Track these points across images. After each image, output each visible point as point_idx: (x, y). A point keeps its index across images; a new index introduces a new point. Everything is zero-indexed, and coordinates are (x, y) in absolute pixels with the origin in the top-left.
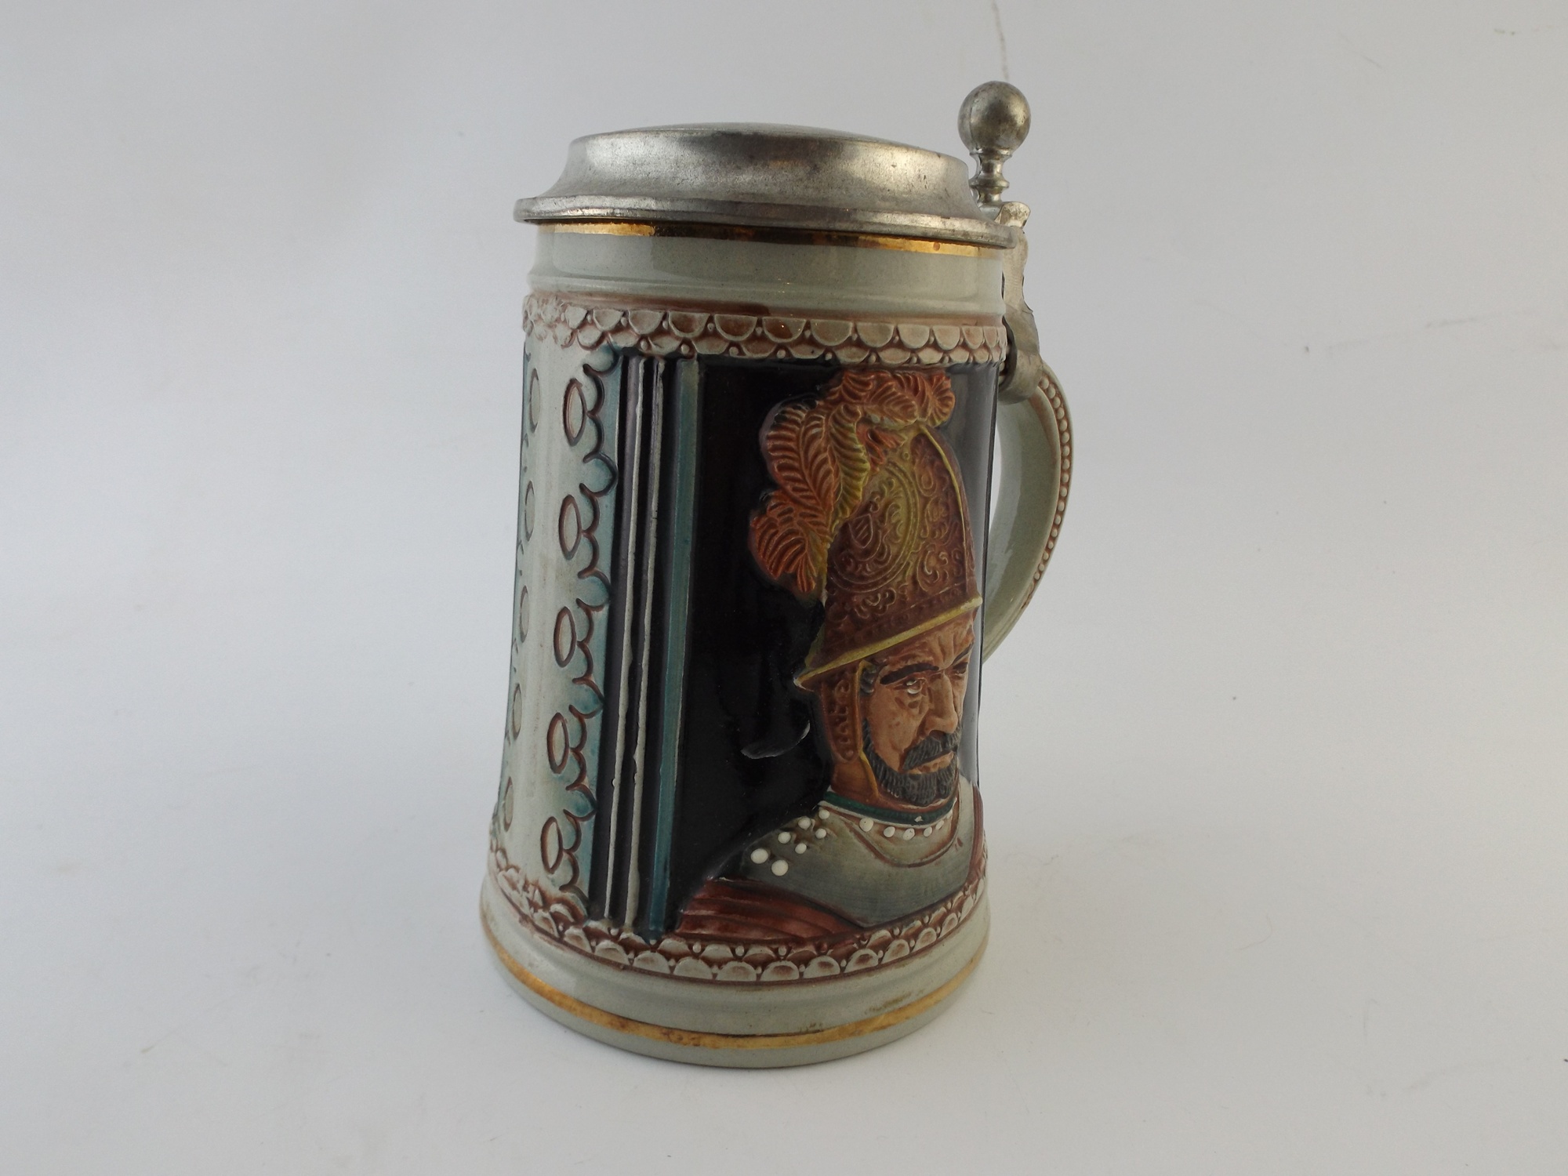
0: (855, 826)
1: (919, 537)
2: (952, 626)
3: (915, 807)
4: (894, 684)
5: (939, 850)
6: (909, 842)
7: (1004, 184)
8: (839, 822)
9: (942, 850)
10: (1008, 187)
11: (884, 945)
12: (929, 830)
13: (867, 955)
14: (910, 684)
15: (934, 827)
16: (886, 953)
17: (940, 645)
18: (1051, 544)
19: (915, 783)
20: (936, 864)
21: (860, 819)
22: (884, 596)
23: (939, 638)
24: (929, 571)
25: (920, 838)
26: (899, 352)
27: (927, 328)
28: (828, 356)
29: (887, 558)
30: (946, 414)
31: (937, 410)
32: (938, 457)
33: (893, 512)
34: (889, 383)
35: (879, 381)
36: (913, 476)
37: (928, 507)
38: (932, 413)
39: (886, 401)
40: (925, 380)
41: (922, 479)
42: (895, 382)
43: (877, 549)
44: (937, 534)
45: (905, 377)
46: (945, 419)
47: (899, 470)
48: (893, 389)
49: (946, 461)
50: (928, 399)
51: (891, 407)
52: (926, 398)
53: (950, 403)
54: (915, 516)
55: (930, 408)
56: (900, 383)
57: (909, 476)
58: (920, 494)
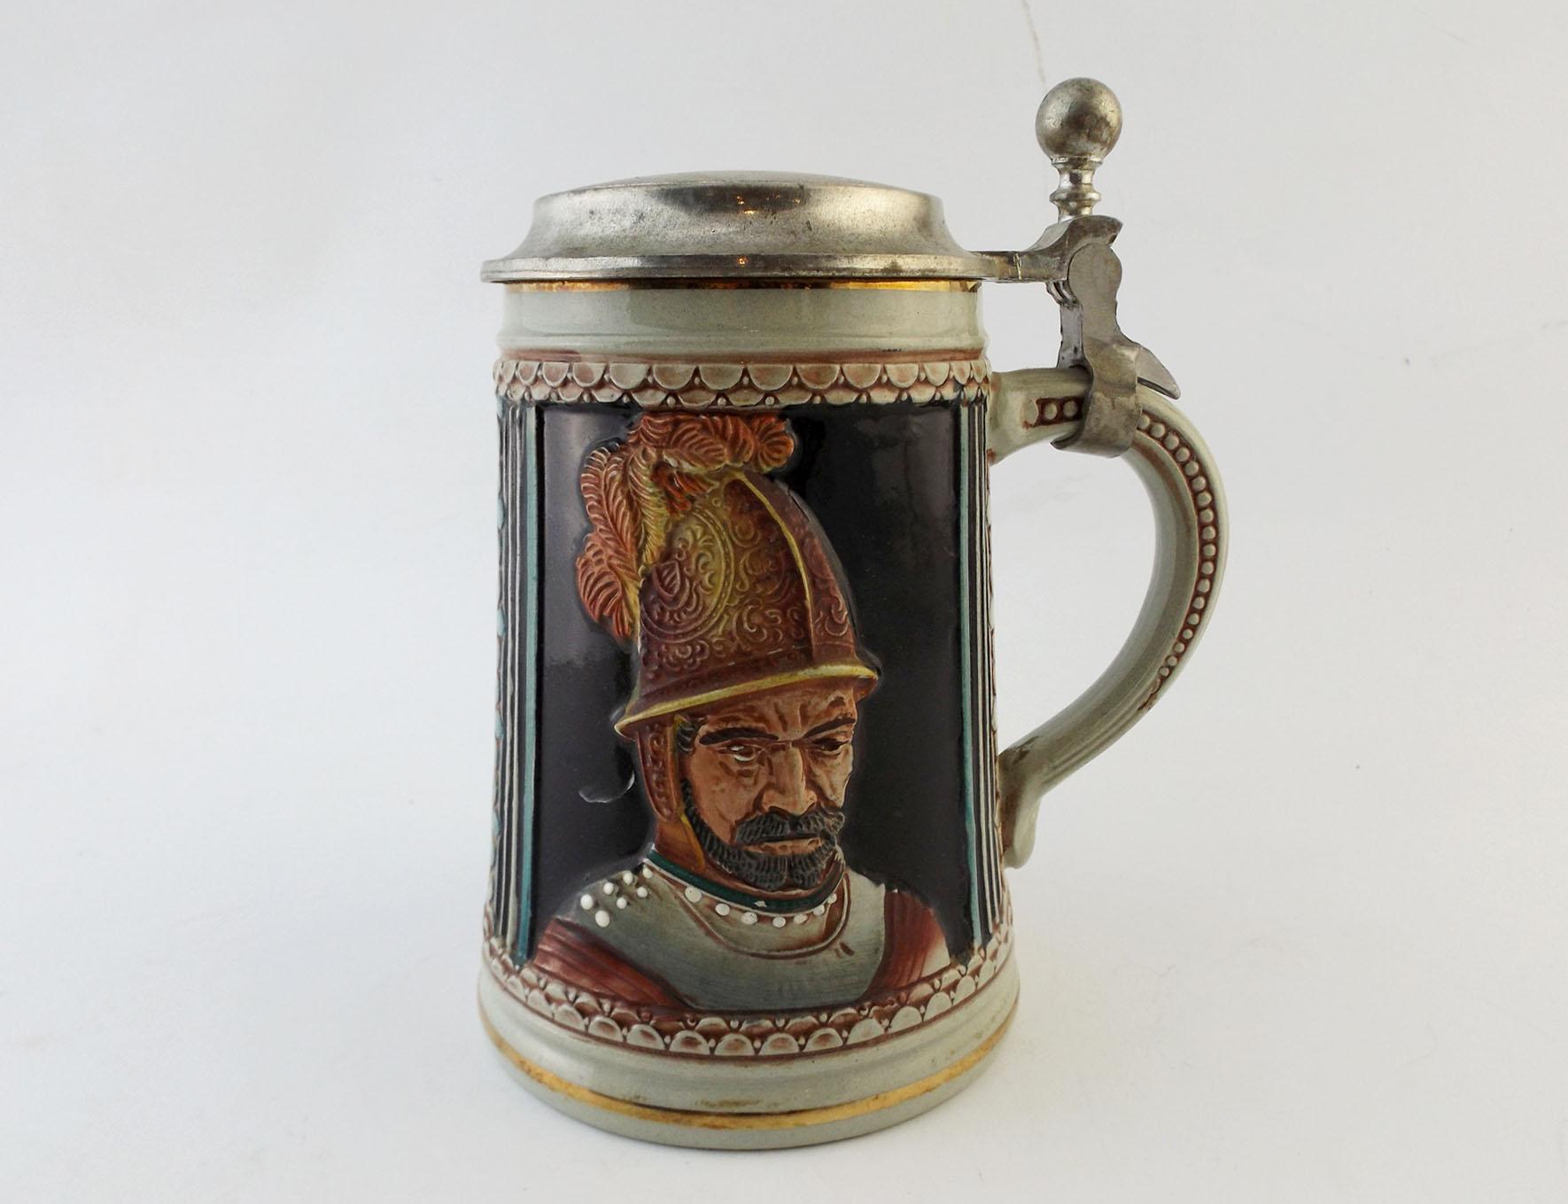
0: (680, 894)
1: (734, 589)
2: (798, 693)
3: (754, 890)
4: (716, 746)
5: (801, 947)
6: (750, 927)
7: (1093, 196)
8: (662, 884)
9: (805, 950)
10: (1099, 200)
11: (714, 1035)
12: (779, 921)
13: (695, 1039)
14: (736, 749)
15: (789, 920)
16: (719, 1044)
17: (777, 711)
18: (1189, 633)
19: (754, 863)
20: (797, 963)
21: (686, 887)
22: (694, 649)
23: (776, 706)
24: (752, 628)
25: (765, 926)
26: (703, 393)
27: (740, 368)
28: (625, 400)
29: (696, 609)
30: (778, 460)
31: (765, 455)
32: (761, 505)
33: (702, 561)
34: (689, 426)
35: (676, 424)
36: (724, 525)
37: (746, 556)
38: (755, 458)
39: (688, 445)
40: (742, 425)
41: (737, 528)
42: (699, 426)
43: (684, 598)
44: (760, 590)
45: (712, 421)
46: (776, 465)
47: (708, 518)
48: (695, 432)
49: (771, 510)
50: (745, 442)
51: (693, 451)
52: (741, 441)
53: (782, 448)
54: (728, 566)
55: (748, 452)
56: (705, 427)
57: (719, 524)
58: (733, 542)
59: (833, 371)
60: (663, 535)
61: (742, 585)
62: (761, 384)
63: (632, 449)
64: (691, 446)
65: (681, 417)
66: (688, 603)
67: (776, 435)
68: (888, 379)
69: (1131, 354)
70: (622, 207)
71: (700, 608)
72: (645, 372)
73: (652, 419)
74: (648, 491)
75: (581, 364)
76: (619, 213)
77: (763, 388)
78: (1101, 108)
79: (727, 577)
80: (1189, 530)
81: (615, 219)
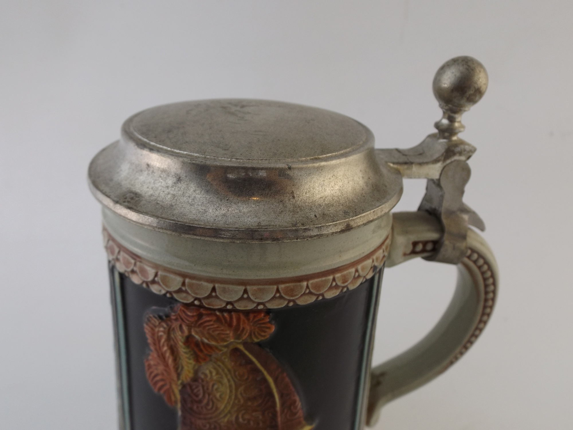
1: (234, 402)
24: (244, 421)
26: (218, 301)
27: (242, 288)
28: (168, 295)
29: (212, 408)
30: (264, 336)
31: (256, 333)
32: (251, 362)
33: (216, 387)
34: (208, 319)
35: (200, 316)
36: (229, 371)
37: (241, 389)
38: (250, 335)
39: (208, 328)
40: (242, 317)
41: (237, 373)
42: (214, 318)
43: (205, 401)
44: (249, 403)
45: (223, 316)
46: (263, 339)
47: (219, 366)
48: (212, 323)
49: (259, 365)
50: (244, 329)
51: (211, 332)
52: (241, 328)
53: (267, 330)
54: (231, 391)
55: (245, 334)
56: (218, 319)
57: (226, 370)
58: (234, 381)
59: (302, 287)
60: (192, 371)
61: (239, 401)
62: (255, 299)
63: (174, 321)
64: (209, 329)
65: (204, 312)
66: (207, 404)
67: (264, 323)
68: (336, 284)
69: (466, 217)
70: (167, 169)
71: (214, 409)
72: (180, 284)
73: (185, 310)
74: (182, 350)
75: (142, 264)
76: (165, 172)
77: (257, 301)
78: (479, 83)
79: (230, 397)
80: (478, 301)
81: (162, 176)
